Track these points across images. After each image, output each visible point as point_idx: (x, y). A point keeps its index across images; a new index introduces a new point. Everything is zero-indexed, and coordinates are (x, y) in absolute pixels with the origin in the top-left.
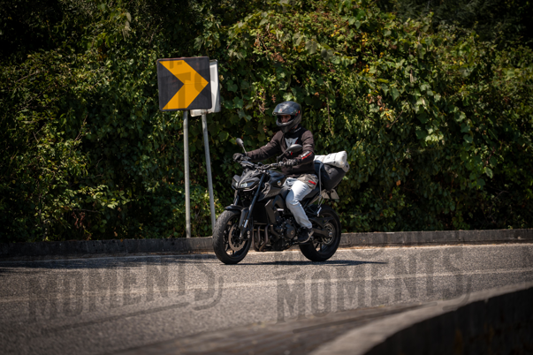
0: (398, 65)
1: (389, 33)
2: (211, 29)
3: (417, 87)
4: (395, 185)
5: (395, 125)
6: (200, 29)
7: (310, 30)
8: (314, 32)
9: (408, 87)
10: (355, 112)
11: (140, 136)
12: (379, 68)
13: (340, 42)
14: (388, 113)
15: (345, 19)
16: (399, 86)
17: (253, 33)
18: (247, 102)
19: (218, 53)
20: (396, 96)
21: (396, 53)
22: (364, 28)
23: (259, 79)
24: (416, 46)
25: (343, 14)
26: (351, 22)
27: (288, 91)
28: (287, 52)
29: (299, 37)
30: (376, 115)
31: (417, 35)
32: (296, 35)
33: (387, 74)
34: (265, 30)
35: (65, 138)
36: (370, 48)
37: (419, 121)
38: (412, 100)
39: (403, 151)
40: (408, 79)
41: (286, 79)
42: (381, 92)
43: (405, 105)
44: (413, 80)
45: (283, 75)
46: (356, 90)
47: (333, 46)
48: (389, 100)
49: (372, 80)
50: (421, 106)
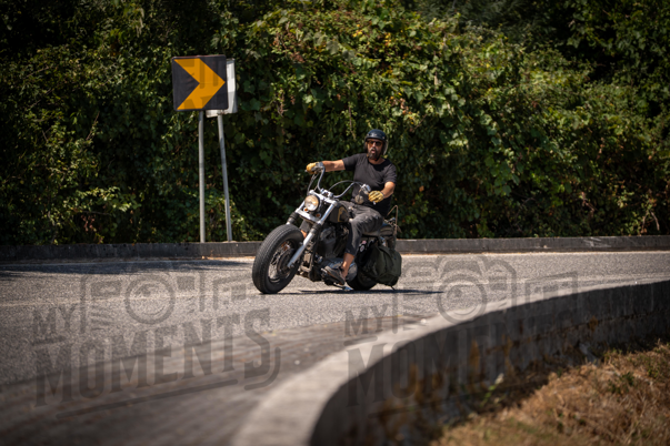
0: (423, 68)
1: (413, 33)
2: (230, 27)
3: (441, 90)
4: (418, 192)
5: (419, 129)
6: (217, 25)
7: (330, 30)
8: (336, 32)
9: (432, 91)
10: (377, 116)
11: (154, 137)
12: (403, 69)
13: (363, 43)
14: (412, 116)
15: (368, 18)
16: (424, 88)
17: (272, 31)
18: (264, 104)
19: (235, 51)
20: (420, 99)
21: (422, 55)
22: (387, 29)
23: (277, 79)
24: (441, 47)
25: (366, 13)
26: (375, 23)
27: (307, 92)
28: (307, 51)
29: (320, 36)
30: (400, 119)
31: (442, 35)
32: (317, 35)
33: (411, 76)
34: (284, 29)
35: (75, 137)
36: (393, 49)
37: (442, 125)
38: (437, 103)
39: (426, 156)
40: (432, 82)
41: (306, 80)
42: (404, 96)
43: (430, 108)
44: (437, 83)
45: (303, 77)
46: (378, 93)
47: (355, 47)
48: (413, 103)
49: (394, 81)
50: (446, 110)
